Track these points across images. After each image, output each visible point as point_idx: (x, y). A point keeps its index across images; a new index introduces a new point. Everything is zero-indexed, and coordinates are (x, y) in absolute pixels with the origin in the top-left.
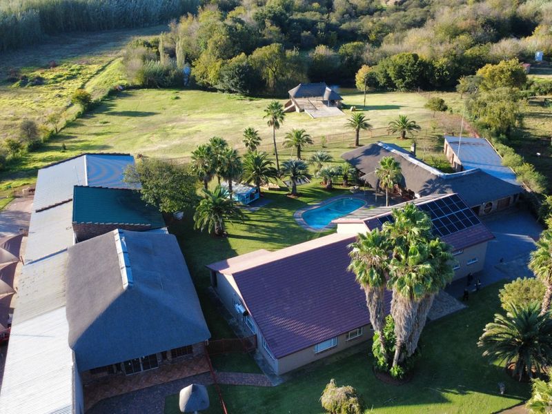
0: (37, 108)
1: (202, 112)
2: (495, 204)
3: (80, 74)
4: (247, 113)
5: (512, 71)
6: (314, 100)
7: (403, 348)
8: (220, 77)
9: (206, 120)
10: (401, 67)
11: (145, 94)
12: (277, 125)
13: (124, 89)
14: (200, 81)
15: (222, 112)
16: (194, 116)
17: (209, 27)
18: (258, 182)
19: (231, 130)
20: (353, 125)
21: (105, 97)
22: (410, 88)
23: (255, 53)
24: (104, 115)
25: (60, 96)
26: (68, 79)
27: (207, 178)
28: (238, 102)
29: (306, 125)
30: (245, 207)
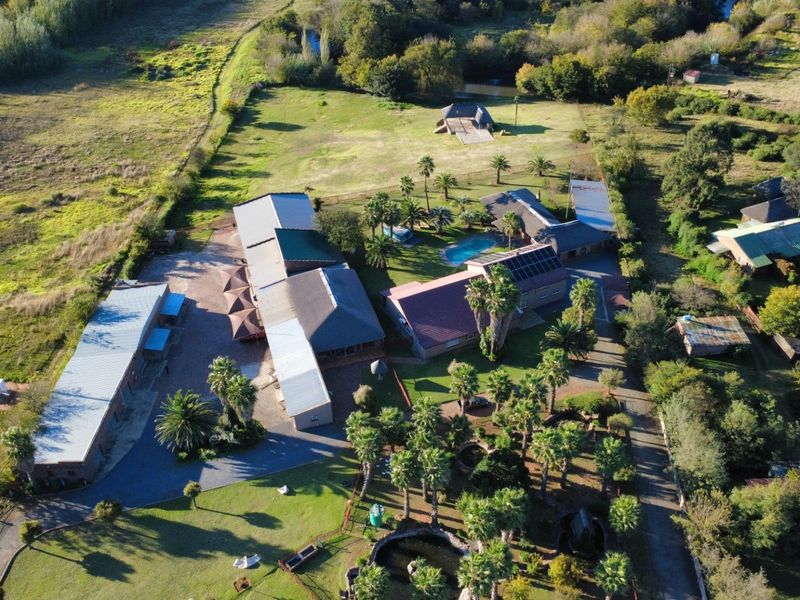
0: (181, 115)
1: (353, 127)
2: (588, 248)
3: (208, 60)
4: (398, 130)
5: (658, 101)
6: (465, 121)
7: (495, 343)
8: (369, 80)
9: (359, 139)
10: (560, 76)
11: (288, 95)
12: (428, 175)
13: (264, 87)
14: (347, 80)
15: (374, 127)
16: (347, 134)
17: (353, 8)
18: (412, 223)
19: (385, 156)
20: (494, 166)
21: (247, 100)
22: (569, 98)
23: (406, 52)
24: (252, 128)
25: (198, 97)
26: (198, 69)
27: (374, 224)
28: (389, 113)
29: (456, 154)
30: (402, 243)
